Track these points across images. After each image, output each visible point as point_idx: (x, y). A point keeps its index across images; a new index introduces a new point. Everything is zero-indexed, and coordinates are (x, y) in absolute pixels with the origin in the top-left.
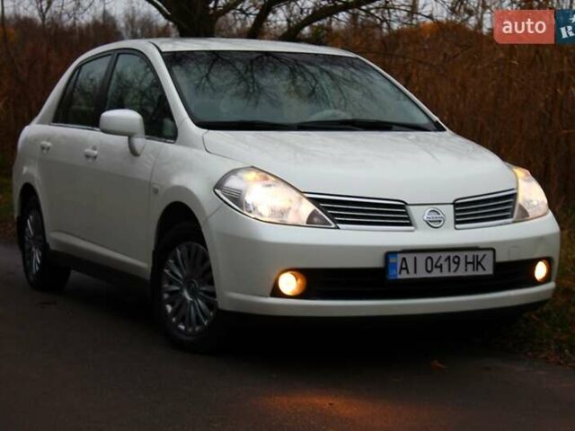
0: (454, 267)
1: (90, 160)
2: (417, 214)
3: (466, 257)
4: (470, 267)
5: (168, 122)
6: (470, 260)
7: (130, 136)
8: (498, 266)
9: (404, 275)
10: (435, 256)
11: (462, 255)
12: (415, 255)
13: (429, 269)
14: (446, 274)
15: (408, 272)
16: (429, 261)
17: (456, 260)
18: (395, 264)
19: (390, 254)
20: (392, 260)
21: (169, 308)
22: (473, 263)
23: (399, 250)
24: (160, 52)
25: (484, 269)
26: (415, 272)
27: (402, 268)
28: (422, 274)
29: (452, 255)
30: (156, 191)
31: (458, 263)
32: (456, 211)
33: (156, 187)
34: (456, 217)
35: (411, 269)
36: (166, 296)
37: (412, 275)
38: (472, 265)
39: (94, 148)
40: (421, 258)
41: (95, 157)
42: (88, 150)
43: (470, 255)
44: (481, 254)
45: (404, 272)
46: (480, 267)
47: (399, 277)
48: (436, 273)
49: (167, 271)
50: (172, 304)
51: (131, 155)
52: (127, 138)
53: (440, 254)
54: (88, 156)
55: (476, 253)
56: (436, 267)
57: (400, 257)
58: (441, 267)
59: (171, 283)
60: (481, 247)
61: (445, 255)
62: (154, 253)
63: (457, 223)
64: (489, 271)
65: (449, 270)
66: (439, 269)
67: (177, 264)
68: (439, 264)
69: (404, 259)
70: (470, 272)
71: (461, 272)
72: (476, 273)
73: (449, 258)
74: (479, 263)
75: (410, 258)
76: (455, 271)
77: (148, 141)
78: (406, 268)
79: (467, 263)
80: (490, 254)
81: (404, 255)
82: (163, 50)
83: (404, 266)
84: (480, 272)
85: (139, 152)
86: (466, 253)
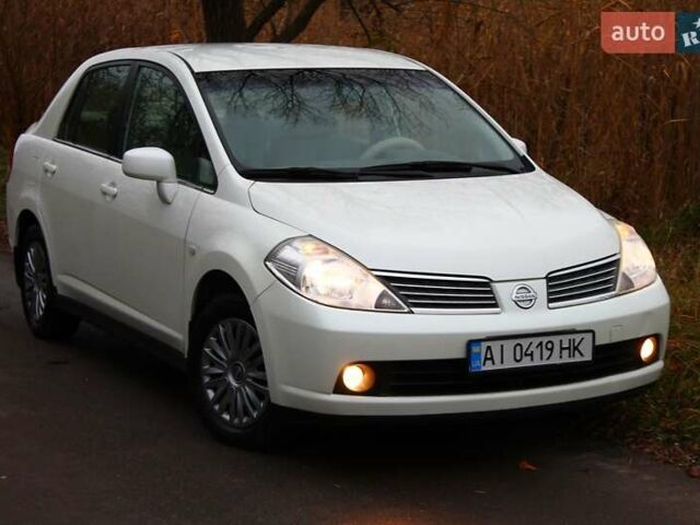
0: (546, 353)
1: (108, 198)
2: (504, 292)
3: (561, 341)
4: (566, 353)
5: (204, 161)
6: (565, 344)
7: (159, 181)
8: (598, 350)
9: (489, 367)
10: (525, 343)
11: (556, 340)
12: (501, 342)
13: (518, 358)
14: (537, 362)
15: (493, 363)
16: (518, 348)
17: (550, 346)
18: (479, 354)
19: (471, 343)
20: (475, 349)
21: (211, 394)
22: (569, 348)
23: (483, 337)
24: (192, 72)
25: (581, 354)
26: (502, 362)
27: (486, 359)
28: (510, 364)
29: (545, 340)
30: (193, 253)
31: (552, 350)
32: (549, 287)
33: (194, 247)
34: (549, 294)
35: (497, 358)
36: (207, 379)
37: (498, 366)
38: (567, 351)
39: (113, 184)
40: (509, 345)
41: (115, 196)
42: (105, 185)
43: (566, 339)
44: (578, 338)
45: (489, 363)
46: (576, 352)
47: (484, 369)
48: (526, 363)
49: (207, 350)
50: (215, 390)
51: (159, 201)
52: (155, 183)
53: (531, 340)
54: (105, 193)
55: (572, 337)
56: (526, 355)
57: (484, 345)
58: (531, 355)
59: (213, 364)
60: (578, 329)
61: (536, 341)
62: (192, 325)
63: (550, 301)
64: (588, 357)
65: (542, 359)
66: (529, 358)
67: (219, 342)
68: (529, 352)
69: (489, 348)
70: (566, 359)
71: (555, 360)
72: (572, 360)
73: (541, 344)
74: (576, 348)
75: (496, 346)
76: (548, 358)
77: (181, 186)
78: (492, 359)
79: (562, 349)
80: (589, 337)
81: (489, 344)
82: (196, 71)
83: (489, 356)
84: (578, 358)
85: (170, 200)
86: (561, 337)
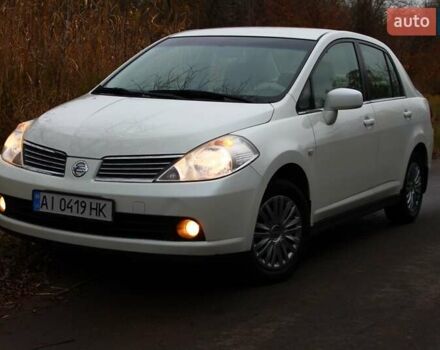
0: (81, 210)
3: (91, 203)
4: (94, 212)
6: (94, 206)
8: (115, 214)
9: (44, 209)
10: (67, 199)
11: (88, 201)
12: (55, 196)
13: (63, 208)
14: (74, 214)
15: (47, 208)
16: (63, 201)
17: (83, 205)
18: (39, 200)
19: (36, 191)
20: (37, 196)
22: (96, 209)
25: (105, 216)
26: (52, 208)
27: (43, 204)
28: (57, 211)
29: (81, 200)
31: (85, 207)
32: (102, 166)
34: (100, 170)
35: (49, 205)
37: (49, 211)
40: (57, 198)
43: (94, 202)
44: (102, 203)
45: (44, 207)
46: (101, 214)
47: (41, 210)
48: (67, 212)
53: (72, 198)
55: (100, 201)
56: (68, 207)
57: (43, 194)
58: (71, 208)
60: (104, 197)
61: (75, 199)
63: (99, 175)
64: (109, 218)
65: (78, 212)
66: (70, 210)
68: (70, 206)
69: (45, 197)
70: (94, 216)
71: (86, 215)
72: (98, 218)
73: (77, 202)
74: (101, 210)
75: (49, 197)
76: (82, 213)
78: (46, 204)
79: (91, 209)
80: (109, 205)
83: (44, 202)
84: (101, 218)
86: (91, 200)
